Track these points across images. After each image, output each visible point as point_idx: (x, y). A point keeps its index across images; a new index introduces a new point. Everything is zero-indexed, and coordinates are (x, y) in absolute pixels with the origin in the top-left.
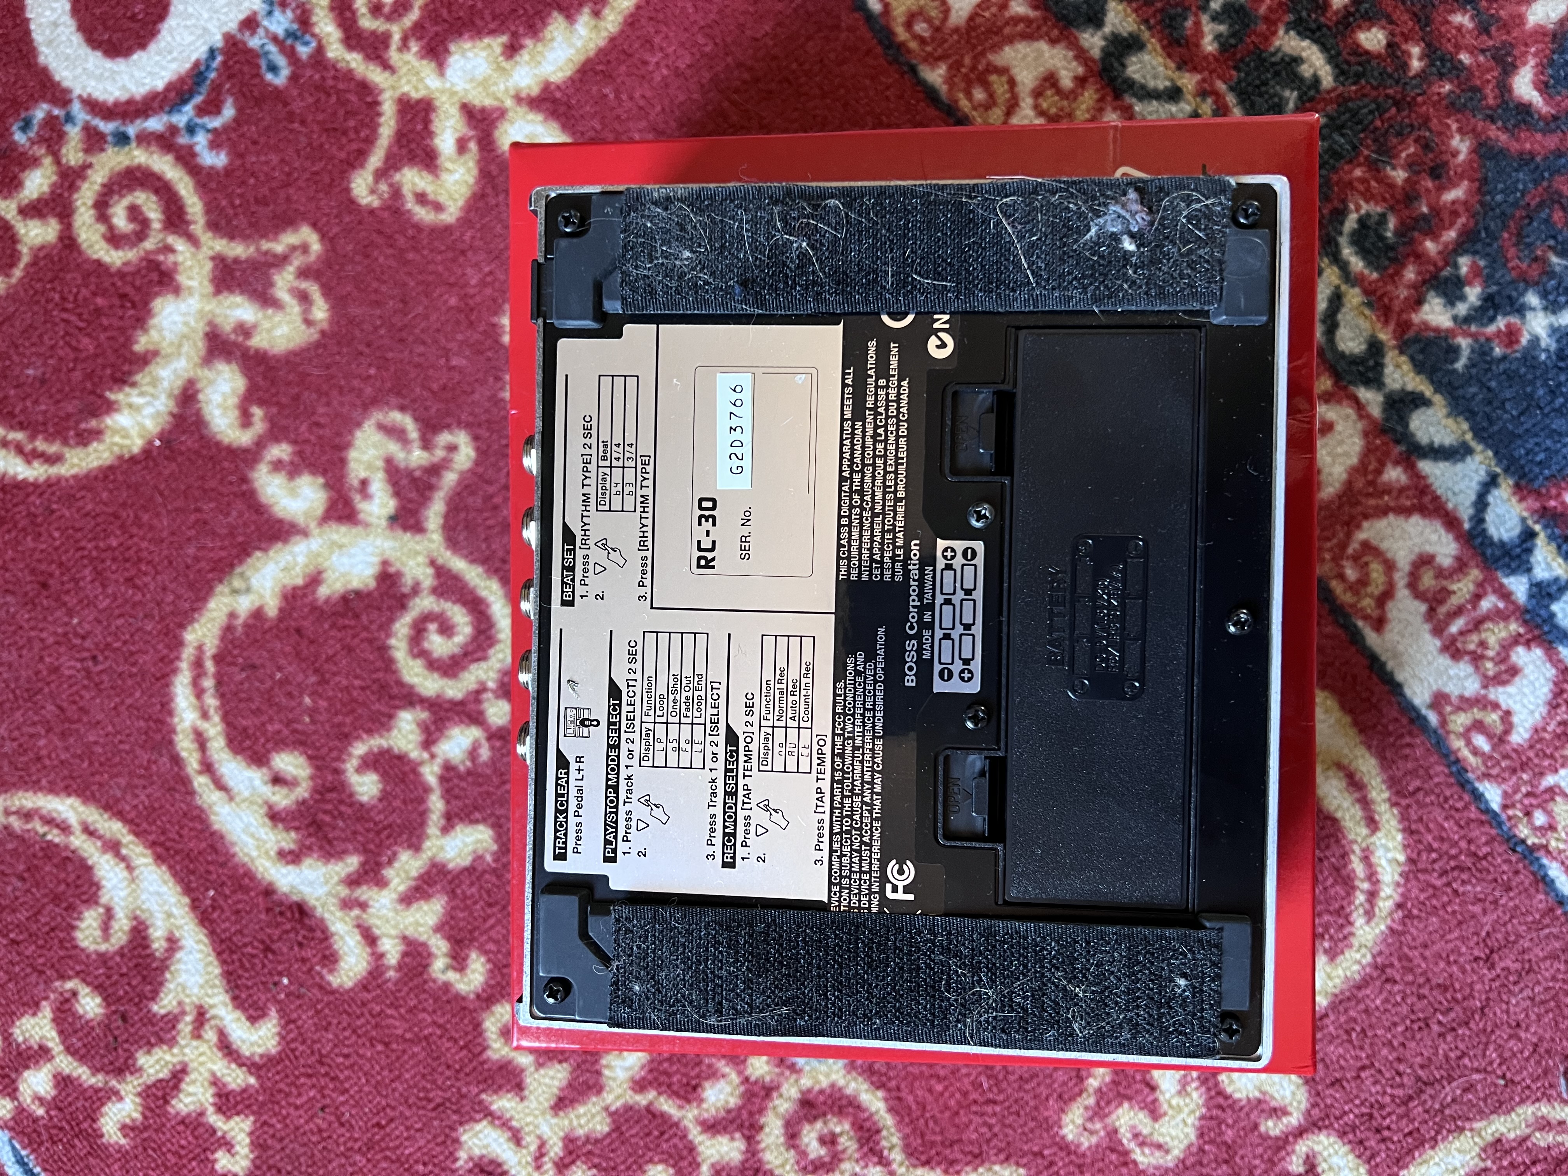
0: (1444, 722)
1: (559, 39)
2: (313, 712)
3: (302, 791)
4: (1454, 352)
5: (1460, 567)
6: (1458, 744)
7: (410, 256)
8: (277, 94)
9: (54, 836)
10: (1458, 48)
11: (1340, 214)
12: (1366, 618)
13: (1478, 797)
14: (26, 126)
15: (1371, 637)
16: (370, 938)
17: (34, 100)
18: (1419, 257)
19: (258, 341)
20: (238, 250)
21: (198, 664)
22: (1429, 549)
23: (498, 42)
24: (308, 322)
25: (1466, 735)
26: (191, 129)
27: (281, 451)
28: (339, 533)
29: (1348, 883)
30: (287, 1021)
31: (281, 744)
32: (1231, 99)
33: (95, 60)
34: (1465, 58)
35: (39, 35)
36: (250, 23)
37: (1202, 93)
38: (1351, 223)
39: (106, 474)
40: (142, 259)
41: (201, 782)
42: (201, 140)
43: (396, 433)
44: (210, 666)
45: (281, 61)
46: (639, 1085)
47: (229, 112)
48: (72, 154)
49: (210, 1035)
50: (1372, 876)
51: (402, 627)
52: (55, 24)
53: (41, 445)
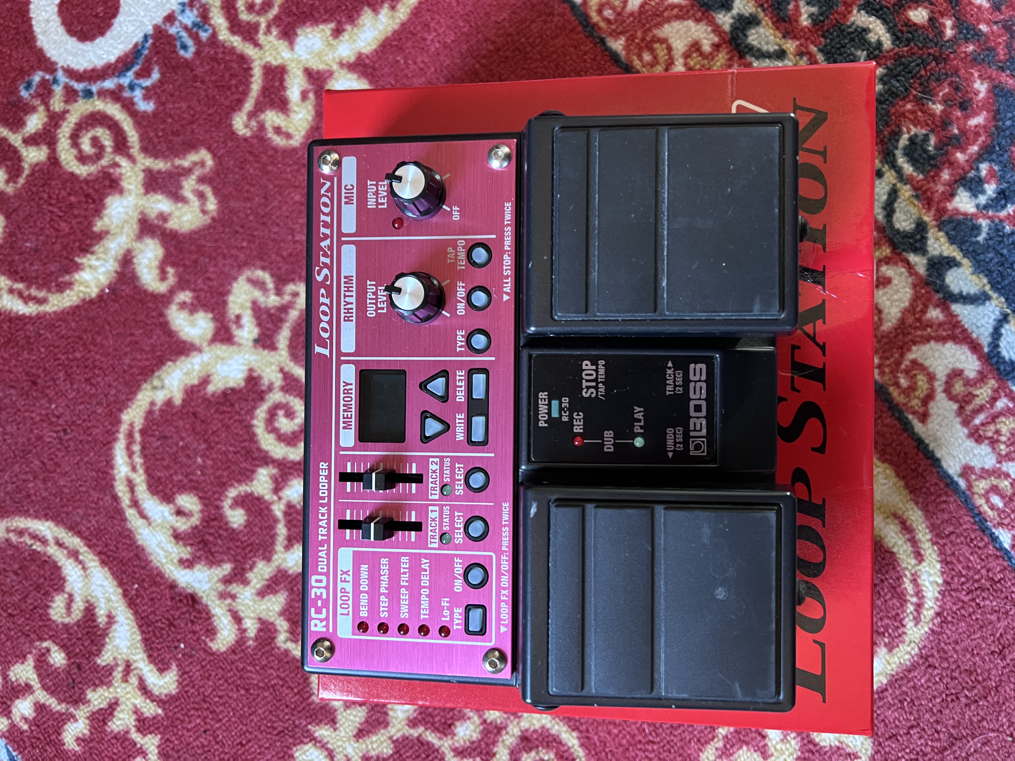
0: (970, 486)
1: (368, 25)
2: (203, 468)
3: (195, 520)
4: (977, 229)
5: (982, 378)
6: (980, 502)
7: (270, 168)
8: (187, 64)
9: (38, 547)
10: (979, 21)
11: (897, 135)
12: (914, 413)
13: (994, 539)
14: (28, 86)
15: (918, 427)
16: (237, 619)
17: (33, 69)
18: (952, 164)
19: (172, 224)
20: (160, 165)
21: (130, 435)
22: (960, 366)
23: (328, 28)
24: (204, 212)
25: (986, 496)
26: (132, 87)
27: (185, 296)
28: (221, 350)
29: (902, 598)
30: (183, 673)
31: (182, 489)
32: (820, 57)
33: (72, 43)
34: (983, 28)
35: (37, 28)
36: (170, 18)
37: (800, 54)
38: (904, 141)
39: (75, 310)
40: (99, 172)
41: (130, 513)
42: (138, 94)
43: (259, 284)
44: (137, 437)
45: (190, 42)
46: (413, 723)
47: (156, 75)
48: (57, 104)
49: (134, 680)
50: (919, 593)
51: (261, 412)
52: (48, 21)
53: (34, 292)
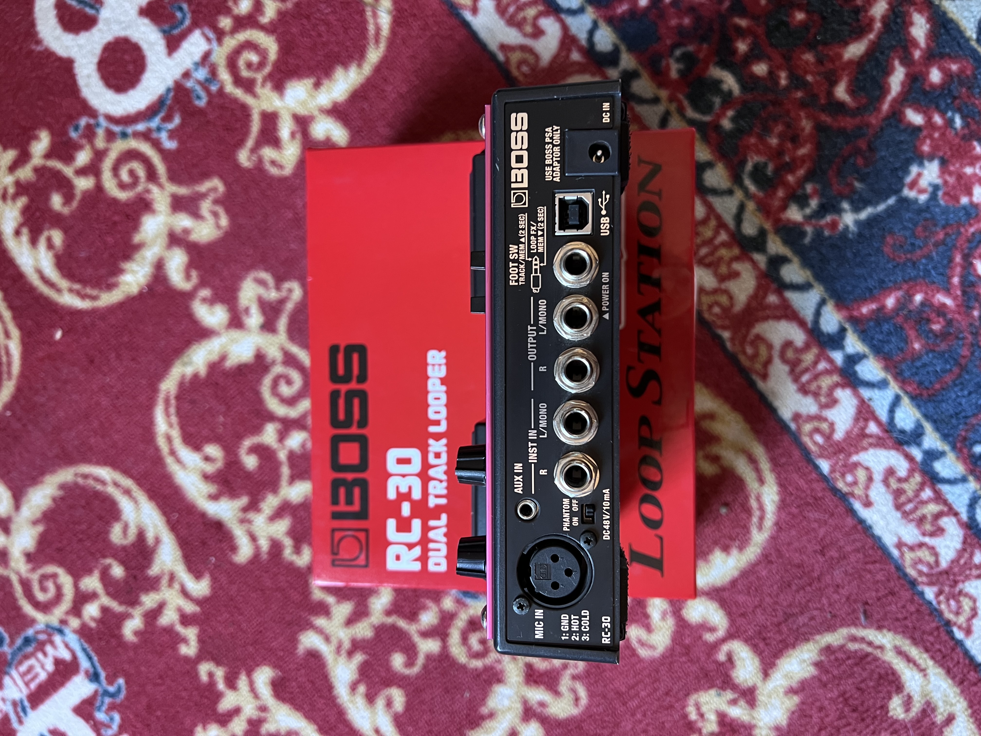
0: (799, 428)
1: (341, 81)
2: (224, 425)
3: (219, 464)
4: (803, 234)
5: (807, 347)
6: (806, 440)
7: (269, 193)
8: (200, 112)
9: (99, 487)
10: (806, 72)
11: (743, 162)
12: (758, 373)
13: (817, 468)
15: (761, 384)
16: (253, 538)
17: (80, 115)
18: (785, 184)
19: (194, 237)
20: (183, 191)
21: (167, 401)
22: (790, 338)
23: (309, 82)
24: (218, 226)
25: (811, 435)
27: (205, 293)
28: (235, 334)
29: (748, 511)
30: (214, 580)
31: (209, 440)
32: (686, 103)
34: (809, 78)
37: (671, 99)
38: (749, 166)
39: (121, 306)
40: (136, 197)
41: (169, 460)
42: (164, 136)
43: (262, 283)
44: (173, 402)
45: (203, 94)
46: (388, 613)
47: (177, 120)
48: (100, 143)
49: (177, 586)
50: (761, 508)
51: (267, 381)
53: (89, 291)
